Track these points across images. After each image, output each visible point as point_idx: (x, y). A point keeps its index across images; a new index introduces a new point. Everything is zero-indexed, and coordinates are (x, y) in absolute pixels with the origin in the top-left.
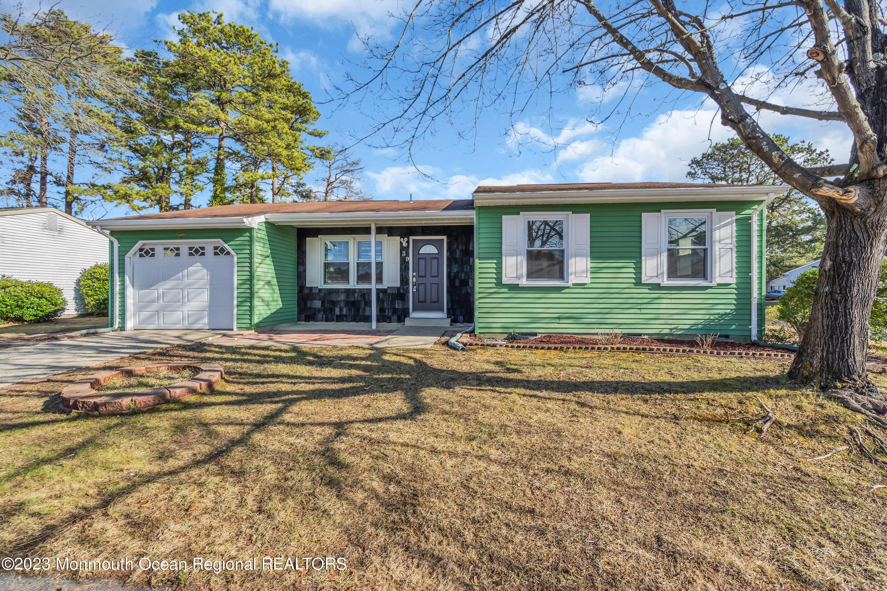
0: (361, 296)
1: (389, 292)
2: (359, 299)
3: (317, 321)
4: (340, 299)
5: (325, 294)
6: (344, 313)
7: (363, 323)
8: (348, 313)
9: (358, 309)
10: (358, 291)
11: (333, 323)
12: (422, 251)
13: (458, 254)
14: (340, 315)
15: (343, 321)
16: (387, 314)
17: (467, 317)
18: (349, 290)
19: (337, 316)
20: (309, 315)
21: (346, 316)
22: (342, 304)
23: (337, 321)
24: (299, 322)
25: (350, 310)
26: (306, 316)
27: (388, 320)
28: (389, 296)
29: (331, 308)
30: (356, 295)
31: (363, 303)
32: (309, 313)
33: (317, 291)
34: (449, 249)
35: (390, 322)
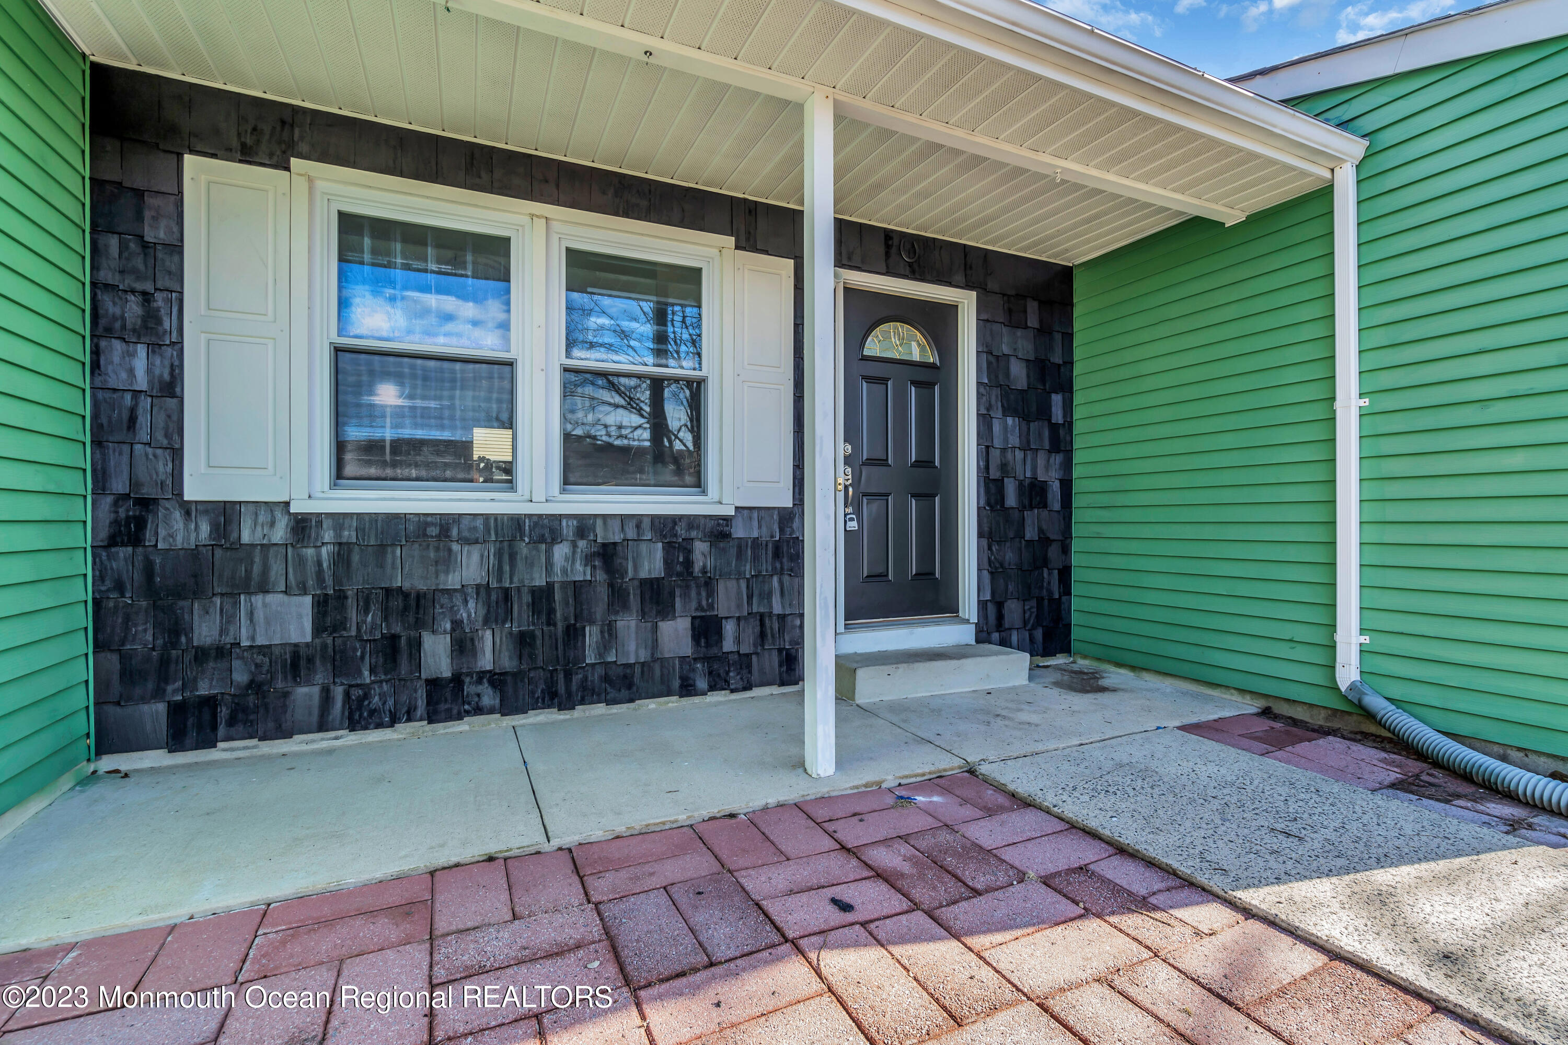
0: (588, 559)
1: (739, 531)
2: (580, 572)
3: (284, 733)
4: (452, 581)
5: (343, 552)
6: (486, 662)
7: (600, 709)
8: (508, 663)
9: (573, 634)
10: (568, 529)
11: (403, 730)
12: (874, 347)
13: (1019, 373)
14: (457, 680)
15: (479, 710)
16: (728, 645)
17: (1039, 634)
18: (517, 521)
19: (434, 684)
20: (211, 702)
21: (496, 679)
22: (472, 611)
23: (432, 719)
24: (107, 763)
25: (523, 641)
26: (177, 711)
27: (734, 678)
28: (740, 555)
29: (394, 638)
30: (560, 552)
31: (603, 592)
32: (204, 689)
33: (280, 534)
34: (986, 350)
35: (748, 687)
